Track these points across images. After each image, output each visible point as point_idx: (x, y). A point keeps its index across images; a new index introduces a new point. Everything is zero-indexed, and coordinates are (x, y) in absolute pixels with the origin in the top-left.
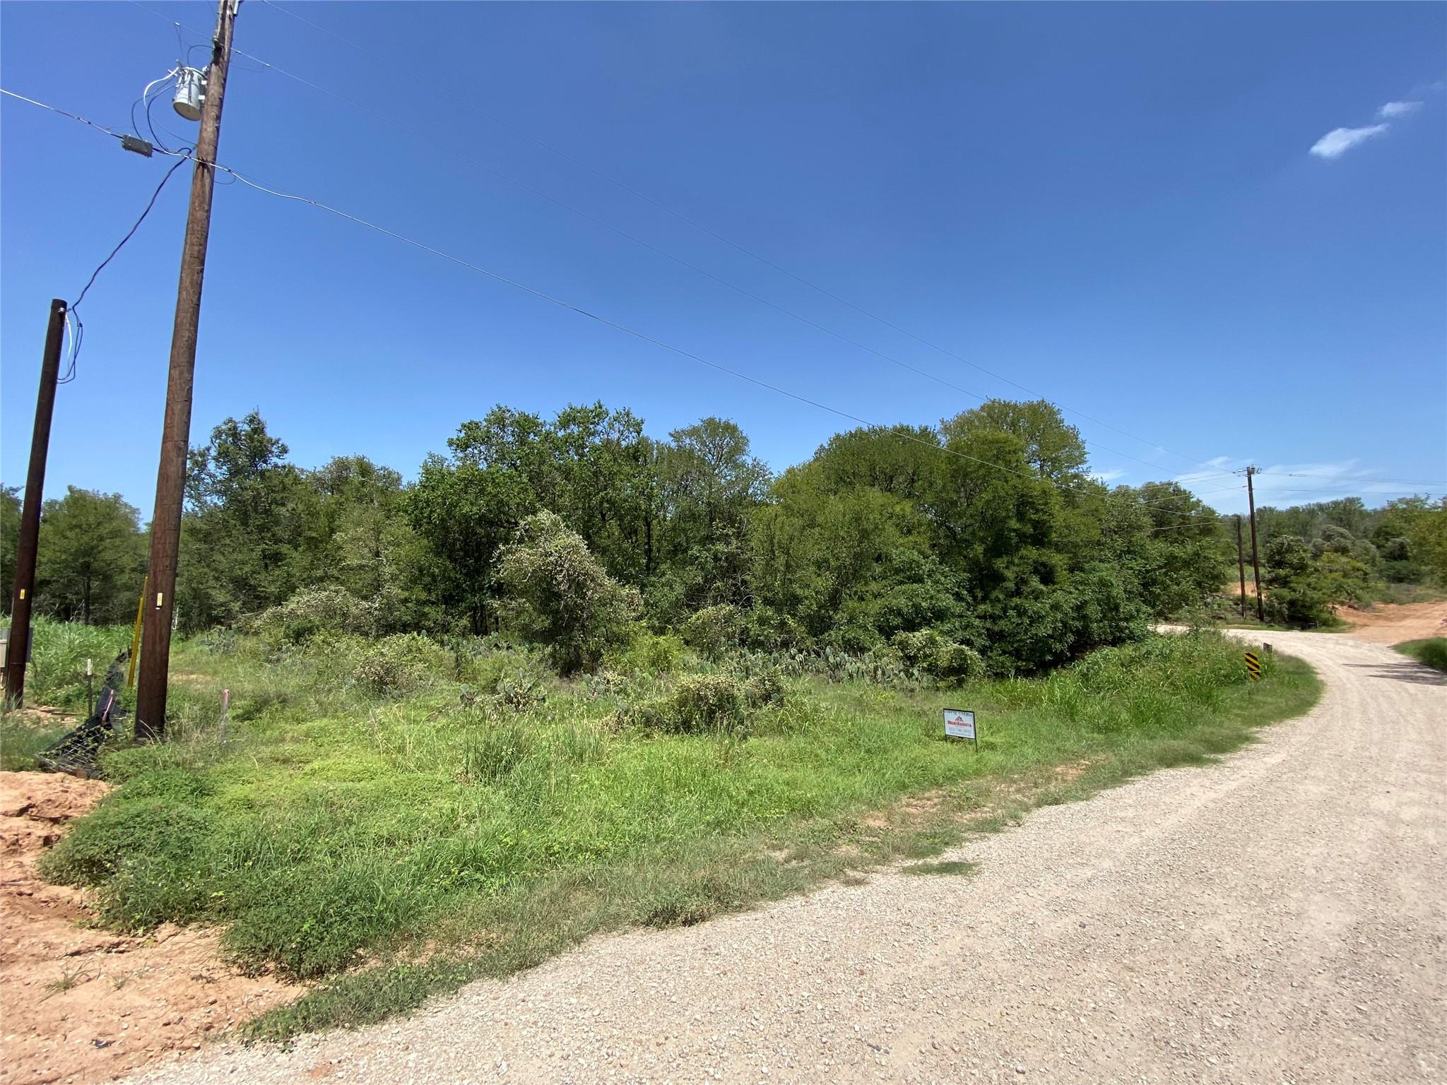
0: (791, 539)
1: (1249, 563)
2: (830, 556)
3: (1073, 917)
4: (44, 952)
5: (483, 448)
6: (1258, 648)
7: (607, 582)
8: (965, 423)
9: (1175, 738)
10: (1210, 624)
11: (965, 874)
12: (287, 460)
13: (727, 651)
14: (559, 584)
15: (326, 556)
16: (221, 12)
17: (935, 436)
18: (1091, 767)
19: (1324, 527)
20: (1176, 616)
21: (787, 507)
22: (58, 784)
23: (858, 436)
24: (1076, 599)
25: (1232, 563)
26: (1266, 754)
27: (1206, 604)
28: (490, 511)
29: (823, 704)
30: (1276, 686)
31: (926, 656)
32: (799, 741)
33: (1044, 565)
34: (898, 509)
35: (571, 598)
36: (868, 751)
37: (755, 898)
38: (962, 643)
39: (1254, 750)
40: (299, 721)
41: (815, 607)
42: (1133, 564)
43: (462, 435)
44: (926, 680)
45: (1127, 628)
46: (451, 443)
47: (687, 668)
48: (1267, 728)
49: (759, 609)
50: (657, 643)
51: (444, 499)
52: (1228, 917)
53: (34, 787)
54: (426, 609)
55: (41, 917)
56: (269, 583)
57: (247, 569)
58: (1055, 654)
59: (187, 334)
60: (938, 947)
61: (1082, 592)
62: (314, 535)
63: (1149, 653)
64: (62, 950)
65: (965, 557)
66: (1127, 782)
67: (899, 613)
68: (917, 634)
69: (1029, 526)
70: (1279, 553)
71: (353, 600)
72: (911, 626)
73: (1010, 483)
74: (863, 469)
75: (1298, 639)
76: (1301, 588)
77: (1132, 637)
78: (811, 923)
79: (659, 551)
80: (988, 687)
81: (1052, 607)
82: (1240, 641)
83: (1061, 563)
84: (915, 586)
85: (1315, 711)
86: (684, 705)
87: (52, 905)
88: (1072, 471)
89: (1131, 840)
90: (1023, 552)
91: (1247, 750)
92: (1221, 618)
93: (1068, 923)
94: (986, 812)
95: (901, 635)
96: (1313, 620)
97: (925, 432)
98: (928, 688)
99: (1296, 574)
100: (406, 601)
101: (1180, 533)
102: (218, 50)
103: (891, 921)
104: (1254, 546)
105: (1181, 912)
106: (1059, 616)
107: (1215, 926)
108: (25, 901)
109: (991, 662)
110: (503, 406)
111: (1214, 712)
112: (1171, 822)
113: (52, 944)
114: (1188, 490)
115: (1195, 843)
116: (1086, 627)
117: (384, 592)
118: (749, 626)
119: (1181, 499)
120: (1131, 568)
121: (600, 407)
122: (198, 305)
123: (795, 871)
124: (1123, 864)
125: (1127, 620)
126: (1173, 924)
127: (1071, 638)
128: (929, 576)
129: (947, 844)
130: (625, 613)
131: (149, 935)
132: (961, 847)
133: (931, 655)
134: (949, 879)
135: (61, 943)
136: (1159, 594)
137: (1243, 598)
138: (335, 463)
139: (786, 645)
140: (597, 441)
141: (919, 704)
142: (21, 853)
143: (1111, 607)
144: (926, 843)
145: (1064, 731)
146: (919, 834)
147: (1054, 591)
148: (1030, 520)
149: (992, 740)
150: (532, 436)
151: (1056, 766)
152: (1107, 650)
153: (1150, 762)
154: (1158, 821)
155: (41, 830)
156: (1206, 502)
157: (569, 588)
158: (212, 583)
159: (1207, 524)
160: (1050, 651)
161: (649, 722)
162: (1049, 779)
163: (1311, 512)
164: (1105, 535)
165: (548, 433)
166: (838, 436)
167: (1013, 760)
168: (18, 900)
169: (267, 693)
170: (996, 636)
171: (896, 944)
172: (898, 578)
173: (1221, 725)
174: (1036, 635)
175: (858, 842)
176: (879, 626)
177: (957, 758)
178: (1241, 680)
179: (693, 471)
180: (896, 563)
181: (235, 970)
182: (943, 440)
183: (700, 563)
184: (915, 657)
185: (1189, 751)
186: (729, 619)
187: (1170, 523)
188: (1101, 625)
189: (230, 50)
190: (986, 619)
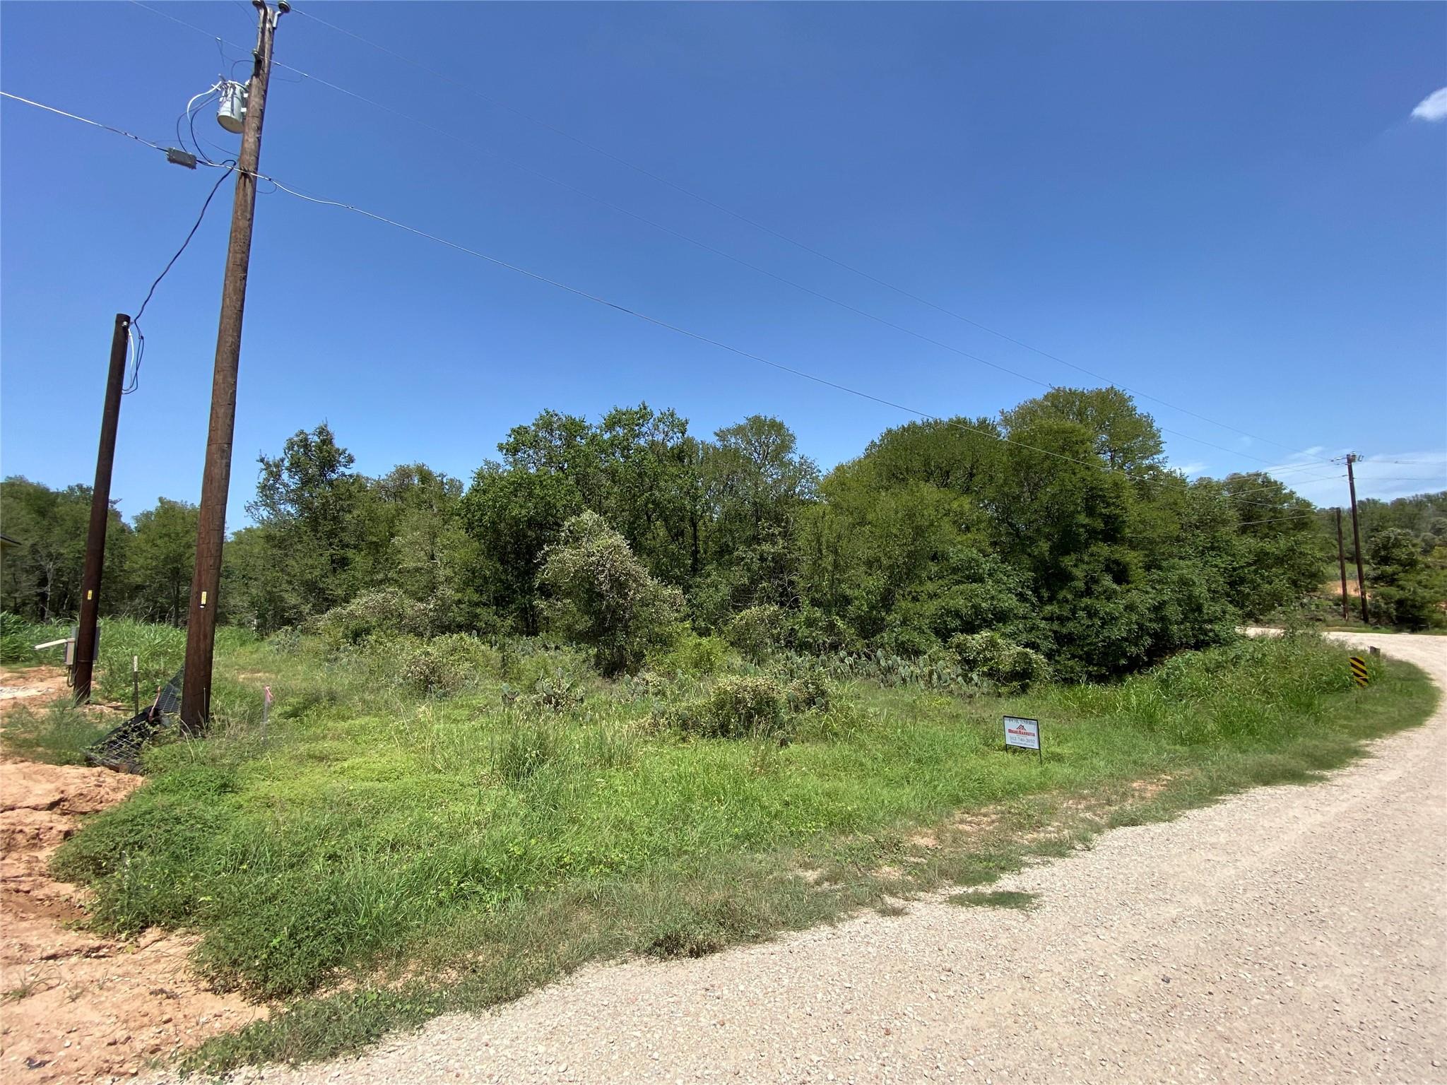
0: (839, 537)
1: (1351, 560)
2: (881, 555)
3: (1155, 969)
4: (18, 955)
5: (531, 452)
6: (1364, 652)
7: (649, 582)
8: (1028, 413)
9: (1272, 752)
10: (1308, 626)
11: (1022, 908)
12: (353, 470)
13: (773, 653)
14: (601, 584)
15: (387, 559)
16: (261, 25)
17: (994, 428)
18: (1173, 783)
19: (1433, 520)
20: (1269, 617)
21: (836, 506)
22: (93, 779)
23: (912, 429)
24: (1154, 599)
25: (1331, 559)
26: (1379, 770)
27: (1302, 605)
28: (537, 513)
29: (871, 710)
30: (1386, 694)
31: (986, 660)
32: (842, 749)
33: (1117, 562)
34: (955, 505)
35: (612, 598)
36: (919, 761)
37: (776, 926)
38: (1026, 646)
39: (1365, 765)
40: (344, 718)
41: (865, 608)
42: (1218, 561)
43: (512, 440)
44: (987, 685)
45: (1211, 630)
46: (501, 448)
47: (731, 670)
48: (1378, 741)
49: (806, 611)
50: (700, 644)
51: (495, 501)
52: (1347, 971)
53: (69, 781)
54: (478, 610)
55: (33, 916)
56: (336, 586)
57: (317, 572)
58: (1130, 659)
59: (230, 339)
60: (985, 1002)
61: (1160, 592)
62: (375, 539)
63: (1238, 657)
64: (38, 954)
65: (1029, 555)
66: (1217, 801)
67: (957, 614)
68: (977, 636)
69: (1099, 520)
70: (1385, 547)
71: (408, 601)
72: (970, 628)
73: (1078, 476)
74: (917, 464)
75: (1408, 641)
76: (1411, 586)
77: (1217, 640)
78: (835, 962)
79: (705, 552)
80: (1055, 694)
81: (1126, 608)
82: (1342, 644)
83: (1136, 561)
84: (975, 585)
85: (1432, 721)
86: (722, 708)
87: (47, 903)
88: (1147, 462)
89: (1225, 871)
90: (1093, 549)
91: (1357, 766)
92: (1320, 620)
93: (1147, 976)
94: (1050, 832)
95: (959, 638)
96: (1423, 621)
97: (983, 424)
98: (989, 694)
99: (1406, 572)
100: (460, 602)
101: (1270, 528)
102: (259, 63)
103: (929, 965)
104: (1356, 542)
105: (1289, 964)
106: (1134, 617)
107: (1332, 983)
108: (21, 898)
109: (1059, 667)
110: (550, 410)
111: (1316, 721)
112: (1273, 848)
113: (29, 946)
114: (1279, 480)
115: (1302, 876)
116: (1165, 630)
117: (439, 594)
118: (796, 627)
119: (1271, 491)
120: (1216, 566)
121: (645, 408)
122: (241, 311)
123: (825, 895)
124: (1215, 902)
125: (1210, 622)
126: (1279, 979)
127: (1148, 641)
128: (990, 575)
129: (1003, 869)
130: (668, 614)
131: (131, 940)
132: (1020, 873)
133: (992, 659)
134: (1002, 912)
135: (39, 946)
136: (1249, 594)
137: (1344, 598)
138: (397, 471)
139: (835, 647)
140: (642, 442)
141: (980, 709)
142: (41, 848)
143: (1193, 607)
144: (979, 867)
145: (1141, 742)
146: (971, 856)
147: (1128, 591)
148: (1101, 514)
149: (1058, 750)
150: (578, 439)
151: (1133, 781)
152: (1189, 654)
153: (1244, 779)
154: (1256, 848)
155: (63, 824)
156: (1301, 493)
157: (611, 588)
158: (285, 586)
159: (1302, 517)
160: (1124, 654)
161: (686, 725)
162: (1124, 796)
163: (1419, 504)
164: (1185, 531)
165: (594, 436)
166: (890, 431)
167: (1082, 774)
168: (14, 897)
169: (318, 691)
170: (1064, 640)
171: (933, 996)
172: (955, 577)
173: (1325, 737)
174: (1109, 637)
175: (901, 862)
176: (935, 628)
177: (1018, 770)
178: (1346, 688)
179: (739, 470)
180: (954, 561)
181: (204, 984)
182: (1004, 432)
183: (746, 564)
184: (975, 661)
185: (1289, 767)
186: (774, 621)
187: (1259, 517)
188: (1182, 627)
189: (270, 63)
190: (1053, 621)
